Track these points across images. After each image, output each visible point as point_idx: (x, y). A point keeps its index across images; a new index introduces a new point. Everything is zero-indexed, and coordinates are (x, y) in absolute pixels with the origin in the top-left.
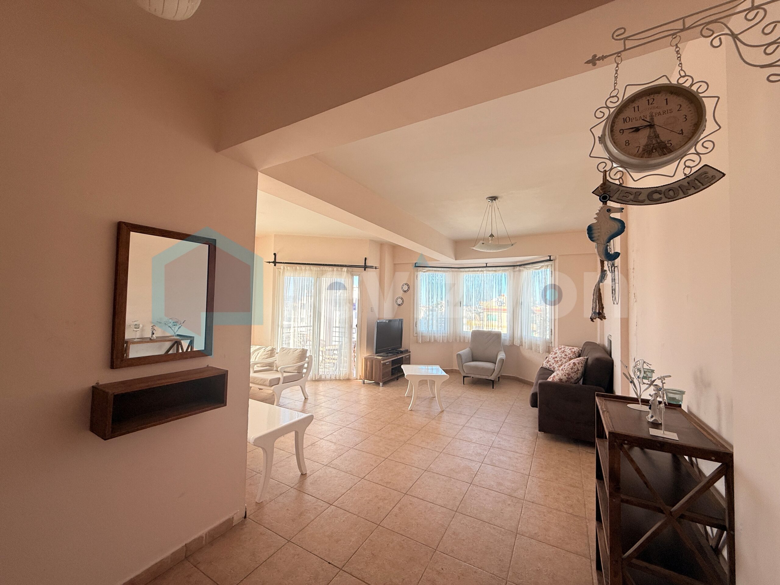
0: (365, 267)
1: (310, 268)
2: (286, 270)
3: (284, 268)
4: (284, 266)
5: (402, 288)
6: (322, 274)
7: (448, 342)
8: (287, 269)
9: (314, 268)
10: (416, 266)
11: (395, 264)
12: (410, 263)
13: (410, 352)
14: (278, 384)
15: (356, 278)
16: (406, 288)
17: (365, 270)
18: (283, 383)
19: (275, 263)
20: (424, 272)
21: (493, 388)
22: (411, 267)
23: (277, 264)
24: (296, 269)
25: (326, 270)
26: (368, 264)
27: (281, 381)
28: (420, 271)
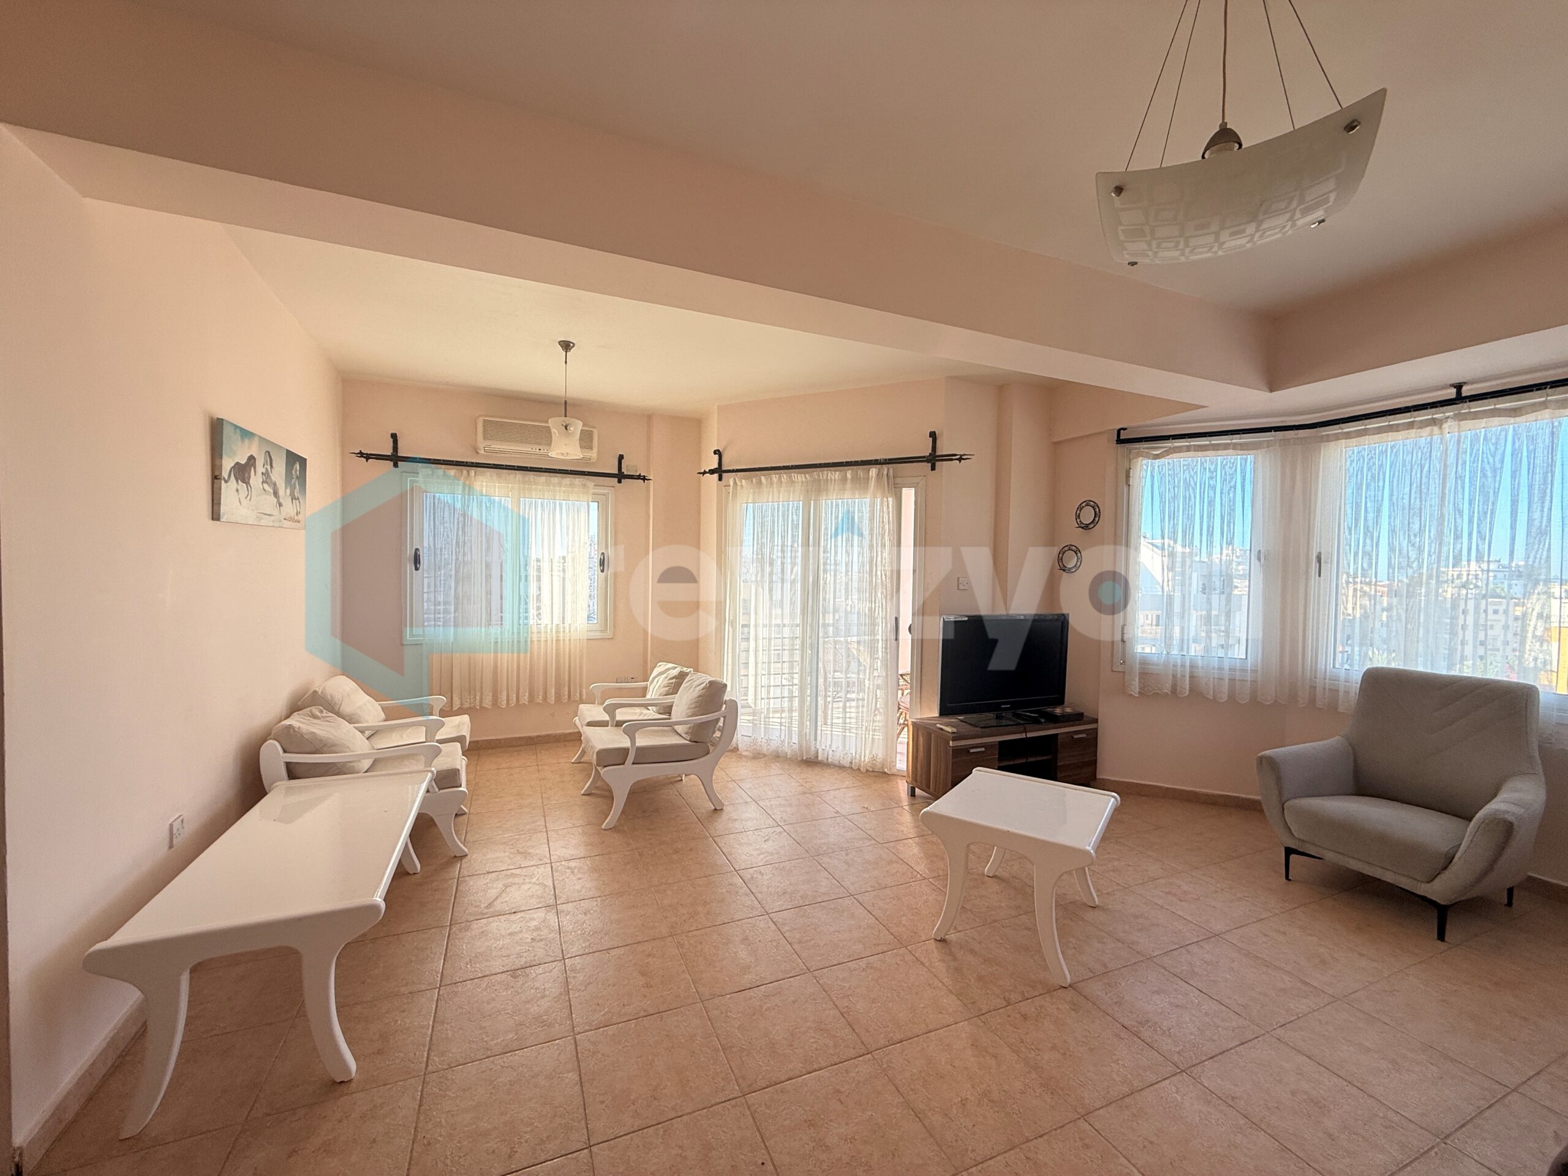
0: (933, 459)
1: (790, 477)
2: (739, 488)
3: (735, 483)
4: (735, 479)
5: (1078, 516)
6: (819, 491)
7: (1255, 701)
8: (742, 486)
9: (799, 477)
10: (1123, 439)
11: (1057, 444)
12: (1104, 432)
13: (1096, 721)
14: (623, 764)
15: (909, 495)
16: (1088, 516)
17: (933, 468)
18: (633, 763)
19: (719, 471)
20: (1157, 457)
21: (1441, 937)
22: (1107, 444)
23: (724, 475)
24: (760, 483)
25: (827, 480)
26: (943, 449)
27: (631, 758)
28: (1139, 455)
